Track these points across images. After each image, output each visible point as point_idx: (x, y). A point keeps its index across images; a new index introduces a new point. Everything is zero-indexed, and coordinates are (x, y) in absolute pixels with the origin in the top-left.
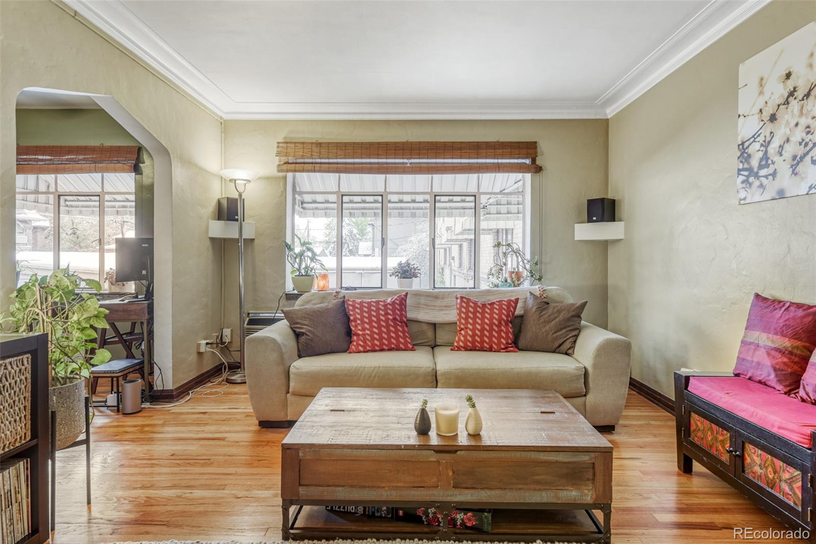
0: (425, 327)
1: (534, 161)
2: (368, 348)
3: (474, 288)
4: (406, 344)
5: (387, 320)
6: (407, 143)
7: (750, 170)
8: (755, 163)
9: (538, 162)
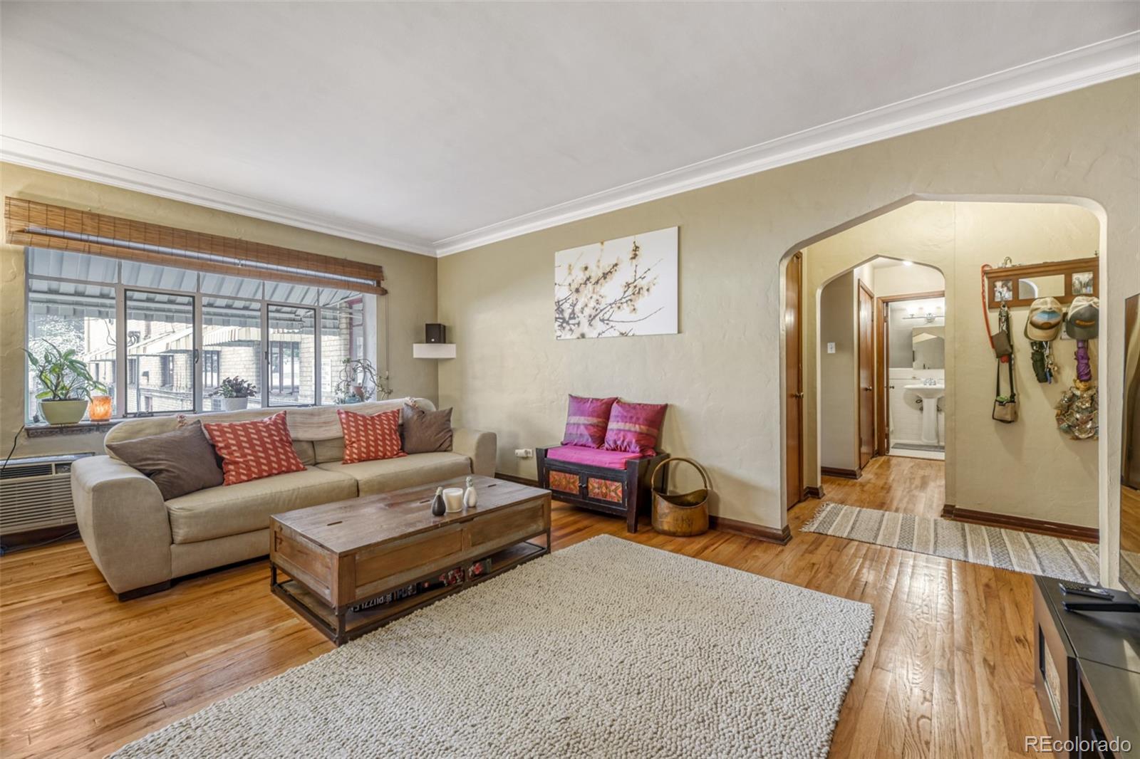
0: (306, 446)
1: (379, 283)
2: (254, 476)
3: (315, 405)
4: (297, 465)
5: (273, 442)
6: (240, 241)
7: (564, 319)
8: (567, 316)
9: (383, 284)
